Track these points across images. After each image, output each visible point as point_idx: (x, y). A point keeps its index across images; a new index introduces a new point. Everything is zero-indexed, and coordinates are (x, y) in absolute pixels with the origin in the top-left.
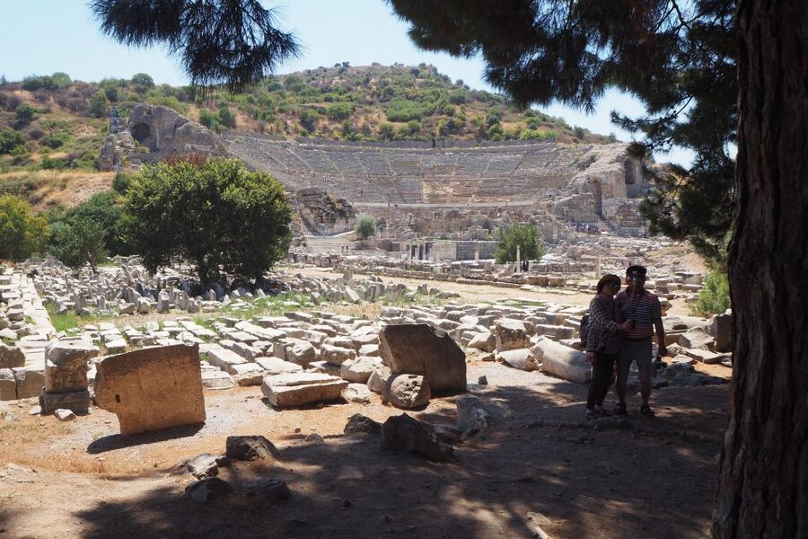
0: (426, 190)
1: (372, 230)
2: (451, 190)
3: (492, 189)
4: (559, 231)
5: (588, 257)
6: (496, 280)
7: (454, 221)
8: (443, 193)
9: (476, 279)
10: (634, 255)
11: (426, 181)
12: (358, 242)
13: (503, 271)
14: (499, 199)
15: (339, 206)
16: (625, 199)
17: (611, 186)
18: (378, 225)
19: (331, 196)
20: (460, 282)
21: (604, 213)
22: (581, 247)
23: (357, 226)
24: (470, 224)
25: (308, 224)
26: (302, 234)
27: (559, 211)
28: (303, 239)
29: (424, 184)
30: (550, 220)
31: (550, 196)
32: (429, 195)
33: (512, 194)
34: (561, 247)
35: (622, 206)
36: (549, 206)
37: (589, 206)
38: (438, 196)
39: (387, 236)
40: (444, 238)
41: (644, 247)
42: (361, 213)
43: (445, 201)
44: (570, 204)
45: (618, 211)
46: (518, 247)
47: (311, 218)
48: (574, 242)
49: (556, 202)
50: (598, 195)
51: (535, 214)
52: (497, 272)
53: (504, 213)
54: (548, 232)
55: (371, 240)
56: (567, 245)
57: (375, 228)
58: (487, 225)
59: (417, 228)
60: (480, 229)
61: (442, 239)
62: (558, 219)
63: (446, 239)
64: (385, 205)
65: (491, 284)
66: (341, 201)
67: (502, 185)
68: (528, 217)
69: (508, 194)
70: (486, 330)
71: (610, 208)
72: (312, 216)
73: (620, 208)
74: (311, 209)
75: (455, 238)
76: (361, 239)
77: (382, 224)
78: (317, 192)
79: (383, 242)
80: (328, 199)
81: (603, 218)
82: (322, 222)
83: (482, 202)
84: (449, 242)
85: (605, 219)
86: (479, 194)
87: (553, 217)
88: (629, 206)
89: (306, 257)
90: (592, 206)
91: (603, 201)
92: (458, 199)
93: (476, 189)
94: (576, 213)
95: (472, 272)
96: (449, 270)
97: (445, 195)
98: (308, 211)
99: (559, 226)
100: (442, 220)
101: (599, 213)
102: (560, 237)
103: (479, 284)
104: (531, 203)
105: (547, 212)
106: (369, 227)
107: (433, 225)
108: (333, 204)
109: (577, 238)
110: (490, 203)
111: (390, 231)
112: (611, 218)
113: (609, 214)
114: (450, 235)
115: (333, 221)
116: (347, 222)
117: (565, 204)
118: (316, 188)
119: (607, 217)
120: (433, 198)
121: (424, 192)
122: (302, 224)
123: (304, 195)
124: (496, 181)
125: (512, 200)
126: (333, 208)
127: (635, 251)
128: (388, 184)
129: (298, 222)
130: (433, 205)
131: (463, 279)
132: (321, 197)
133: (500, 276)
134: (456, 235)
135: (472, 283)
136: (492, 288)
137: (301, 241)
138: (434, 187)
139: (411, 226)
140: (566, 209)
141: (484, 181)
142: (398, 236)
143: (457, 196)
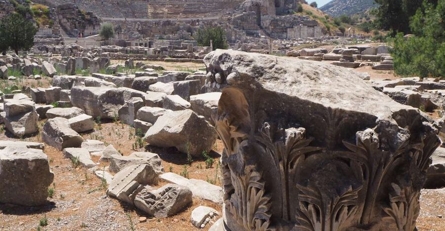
0: (150, 10)
1: (112, 33)
2: (166, 10)
3: (193, 10)
4: (236, 35)
5: (255, 50)
6: (197, 58)
7: (168, 28)
8: (161, 12)
9: (180, 57)
10: (283, 48)
11: (150, 4)
12: (103, 41)
13: (202, 51)
14: (197, 16)
15: (88, 17)
16: (275, 16)
17: (266, 7)
18: (116, 31)
19: (82, 10)
20: (167, 61)
21: (262, 25)
22: (250, 44)
23: (100, 31)
24: (178, 29)
25: (65, 29)
26: (60, 36)
27: (235, 22)
28: (61, 40)
29: (149, 6)
30: (230, 28)
31: (229, 13)
32: (152, 13)
33: (206, 12)
34: (238, 44)
35: (273, 20)
36: (229, 20)
37: (252, 19)
38: (158, 13)
39: (123, 38)
40: (161, 38)
41: (288, 44)
42: (104, 22)
43: (162, 17)
44: (241, 18)
45: (271, 23)
46: (211, 41)
47: (68, 25)
48: (245, 42)
49: (233, 17)
50: (259, 13)
51: (220, 24)
52: (197, 52)
53: (201, 23)
54: (229, 35)
55: (111, 39)
56: (242, 43)
57: (114, 32)
58: (189, 30)
59: (142, 32)
60: (185, 32)
61: (160, 39)
62: (235, 28)
63: (163, 39)
64: (123, 19)
65: (193, 61)
66: (89, 14)
67: (199, 8)
68: (216, 25)
69: (202, 13)
70: (184, 102)
71: (266, 21)
72: (69, 24)
73: (271, 21)
74: (68, 19)
75: (168, 38)
76: (104, 40)
77: (118, 29)
78: (71, 7)
79: (119, 41)
80: (79, 12)
81: (261, 28)
82: (76, 28)
83: (187, 17)
84: (165, 41)
85: (262, 28)
86: (185, 12)
87: (232, 27)
88: (277, 20)
89: (54, 49)
90: (255, 20)
91: (262, 17)
92: (170, 15)
93: (183, 10)
94: (245, 24)
95: (177, 52)
96: (159, 52)
97: (163, 13)
98: (65, 20)
99: (236, 32)
100: (160, 27)
101: (259, 25)
102: (236, 38)
103: (183, 61)
104: (217, 18)
105: (228, 24)
106: (110, 31)
107: (153, 30)
108: (83, 15)
109: (246, 39)
110: (191, 18)
111: (125, 34)
112: (266, 28)
113: (265, 25)
114: (165, 37)
115: (84, 28)
116: (94, 28)
117: (238, 18)
118: (70, 4)
119: (264, 27)
120: (155, 15)
121: (149, 11)
122: (61, 29)
123: (62, 9)
124: (194, 5)
125: (205, 16)
126: (83, 18)
127: (283, 46)
128: (125, 6)
129: (58, 28)
130: (154, 20)
131: (170, 58)
132: (74, 10)
133: (200, 54)
134: (169, 37)
135: (177, 61)
136: (194, 64)
137: (60, 40)
138: (155, 8)
139: (139, 31)
140: (239, 21)
141: (187, 4)
142: (130, 37)
143: (170, 14)
